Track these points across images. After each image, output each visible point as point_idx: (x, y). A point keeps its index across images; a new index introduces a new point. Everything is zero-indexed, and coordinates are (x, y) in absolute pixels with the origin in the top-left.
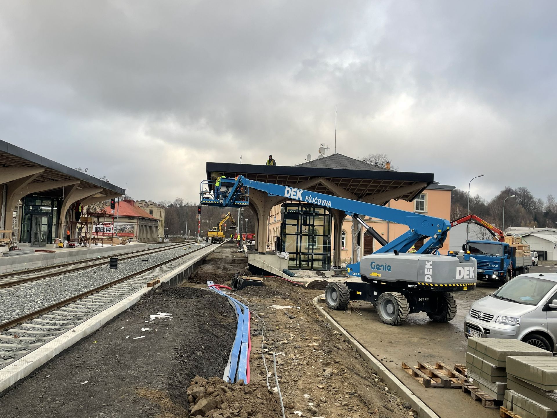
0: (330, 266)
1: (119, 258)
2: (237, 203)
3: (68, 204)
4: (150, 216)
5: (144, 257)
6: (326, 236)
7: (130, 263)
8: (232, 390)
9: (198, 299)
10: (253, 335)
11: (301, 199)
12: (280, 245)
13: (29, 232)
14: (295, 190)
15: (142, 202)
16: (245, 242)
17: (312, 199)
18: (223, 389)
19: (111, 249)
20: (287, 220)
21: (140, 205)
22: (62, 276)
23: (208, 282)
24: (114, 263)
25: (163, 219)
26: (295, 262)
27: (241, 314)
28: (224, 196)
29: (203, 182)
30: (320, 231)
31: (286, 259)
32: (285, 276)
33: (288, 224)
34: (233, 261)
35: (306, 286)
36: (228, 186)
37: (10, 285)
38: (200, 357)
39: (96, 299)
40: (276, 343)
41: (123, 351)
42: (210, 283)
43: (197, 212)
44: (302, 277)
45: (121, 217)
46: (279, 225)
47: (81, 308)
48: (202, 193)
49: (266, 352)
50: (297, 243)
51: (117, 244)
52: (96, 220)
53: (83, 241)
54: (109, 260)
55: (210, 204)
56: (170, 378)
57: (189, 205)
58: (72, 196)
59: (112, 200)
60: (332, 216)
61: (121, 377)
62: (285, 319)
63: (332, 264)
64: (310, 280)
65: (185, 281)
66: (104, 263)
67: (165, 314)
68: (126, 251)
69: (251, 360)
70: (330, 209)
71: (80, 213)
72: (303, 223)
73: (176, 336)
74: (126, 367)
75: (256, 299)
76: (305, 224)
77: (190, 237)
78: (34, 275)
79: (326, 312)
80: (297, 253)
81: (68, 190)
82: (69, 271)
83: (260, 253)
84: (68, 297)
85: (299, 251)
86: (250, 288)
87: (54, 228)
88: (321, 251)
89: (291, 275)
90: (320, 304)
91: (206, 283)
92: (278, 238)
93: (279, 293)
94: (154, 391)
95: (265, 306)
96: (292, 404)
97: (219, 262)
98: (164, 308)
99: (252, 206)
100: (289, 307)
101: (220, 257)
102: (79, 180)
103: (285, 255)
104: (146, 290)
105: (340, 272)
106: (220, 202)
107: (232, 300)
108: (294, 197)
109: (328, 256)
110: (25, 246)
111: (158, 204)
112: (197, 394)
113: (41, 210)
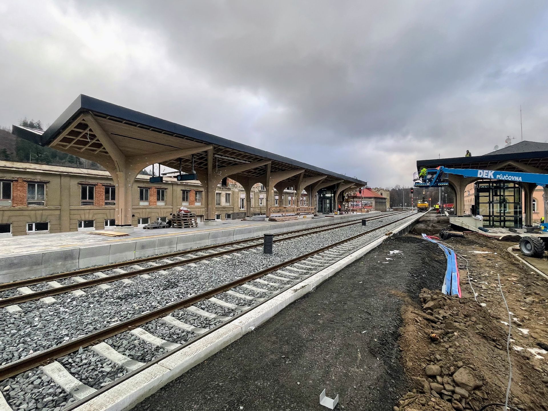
0: (522, 225)
1: (366, 220)
2: (439, 184)
3: (339, 193)
4: (381, 196)
5: (380, 219)
6: (517, 204)
7: (373, 223)
8: (450, 299)
9: (418, 244)
10: (460, 269)
11: (492, 177)
12: (475, 210)
13: (322, 207)
14: (487, 171)
15: (375, 188)
16: (445, 209)
17: (503, 177)
18: (443, 298)
19: (362, 215)
20: (480, 193)
21: (375, 191)
22: (339, 229)
23: (423, 234)
24: (364, 222)
25: (388, 198)
26: (488, 223)
27: (449, 255)
28: (430, 180)
29: (415, 174)
30: (511, 199)
31: (481, 220)
32: (480, 232)
33: (480, 196)
34: (439, 222)
35: (500, 238)
36: (432, 174)
37: (316, 232)
38: (425, 278)
39: (357, 241)
40: (479, 276)
41: (377, 269)
42: (424, 235)
43: (410, 192)
44: (496, 233)
45: (365, 198)
46: (473, 197)
47: (350, 245)
48: (415, 180)
49: (472, 280)
50: (490, 208)
51: (364, 212)
52: (352, 200)
53: (347, 211)
54: (361, 221)
55: (420, 187)
56: (408, 287)
57: (405, 188)
58: (340, 188)
59: (360, 189)
60: (522, 188)
61: (379, 282)
62: (484, 260)
63: (524, 223)
64: (503, 235)
65: (407, 233)
66: (358, 223)
67: (399, 251)
68: (369, 216)
69: (461, 284)
70: (519, 183)
71: (344, 197)
72: (494, 194)
73: (407, 264)
74: (381, 277)
75: (459, 246)
76: (496, 195)
77: (406, 208)
78: (326, 228)
79: (521, 258)
80: (490, 216)
81: (338, 185)
82: (342, 226)
83: (459, 216)
84: (343, 240)
85: (491, 214)
86: (454, 239)
87: (333, 205)
88: (513, 214)
89: (486, 231)
90: (515, 252)
91: (421, 235)
92: (473, 206)
93: (477, 243)
94: (400, 293)
95: (466, 251)
96: (499, 316)
97: (428, 223)
98: (397, 248)
99: (451, 186)
100: (487, 252)
101: (428, 219)
102: (343, 179)
103: (480, 217)
104: (385, 237)
105: (531, 229)
106: (427, 185)
107: (441, 246)
108: (486, 177)
109: (520, 218)
110: (320, 214)
111: (385, 189)
112: (426, 299)
113: (326, 196)
